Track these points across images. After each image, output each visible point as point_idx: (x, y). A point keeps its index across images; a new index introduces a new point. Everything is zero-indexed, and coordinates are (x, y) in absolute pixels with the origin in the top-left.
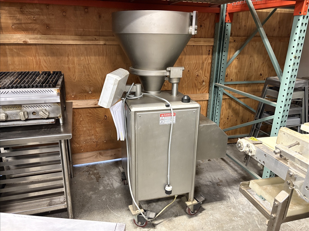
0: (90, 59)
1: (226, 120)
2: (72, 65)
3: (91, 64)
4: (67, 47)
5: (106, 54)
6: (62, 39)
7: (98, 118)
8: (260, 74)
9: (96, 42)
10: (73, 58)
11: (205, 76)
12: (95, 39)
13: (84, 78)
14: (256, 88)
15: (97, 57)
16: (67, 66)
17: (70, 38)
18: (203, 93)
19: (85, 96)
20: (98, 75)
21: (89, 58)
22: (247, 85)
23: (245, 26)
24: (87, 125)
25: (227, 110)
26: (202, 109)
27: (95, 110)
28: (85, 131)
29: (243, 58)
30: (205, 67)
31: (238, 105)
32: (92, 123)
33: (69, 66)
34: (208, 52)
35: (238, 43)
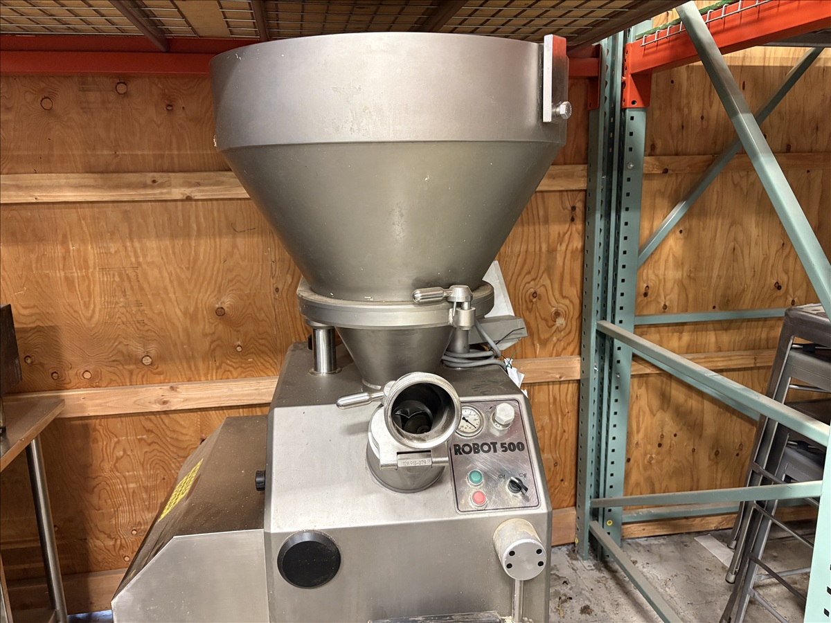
0: (142, 249)
1: (654, 451)
2: (81, 269)
3: (145, 266)
4: (58, 211)
5: (199, 230)
6: (40, 187)
7: (177, 447)
8: (773, 286)
9: (157, 191)
10: (82, 249)
11: (564, 297)
12: (154, 181)
13: (122, 314)
14: (764, 335)
15: (168, 243)
16: (63, 274)
17: (63, 181)
18: (558, 355)
19: (131, 372)
20: (170, 300)
21: (137, 245)
22: (725, 325)
23: (702, 118)
24: (141, 473)
25: (654, 415)
26: (562, 412)
27: (167, 421)
28: (134, 492)
29: (704, 230)
30: (561, 264)
31: (694, 395)
32: (157, 466)
33: (69, 275)
34: (567, 212)
35: (680, 179)
